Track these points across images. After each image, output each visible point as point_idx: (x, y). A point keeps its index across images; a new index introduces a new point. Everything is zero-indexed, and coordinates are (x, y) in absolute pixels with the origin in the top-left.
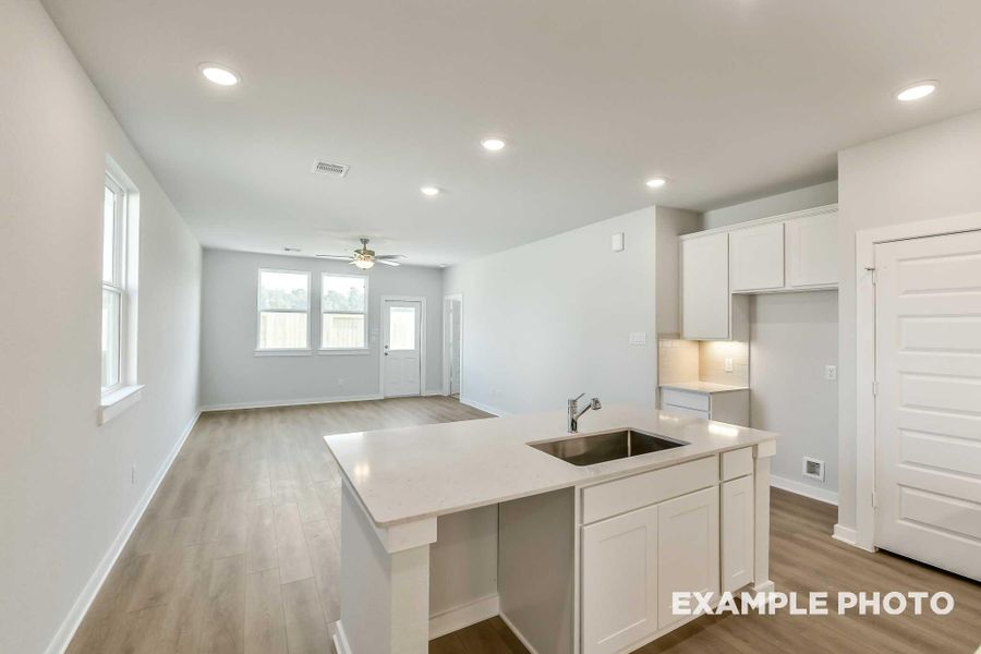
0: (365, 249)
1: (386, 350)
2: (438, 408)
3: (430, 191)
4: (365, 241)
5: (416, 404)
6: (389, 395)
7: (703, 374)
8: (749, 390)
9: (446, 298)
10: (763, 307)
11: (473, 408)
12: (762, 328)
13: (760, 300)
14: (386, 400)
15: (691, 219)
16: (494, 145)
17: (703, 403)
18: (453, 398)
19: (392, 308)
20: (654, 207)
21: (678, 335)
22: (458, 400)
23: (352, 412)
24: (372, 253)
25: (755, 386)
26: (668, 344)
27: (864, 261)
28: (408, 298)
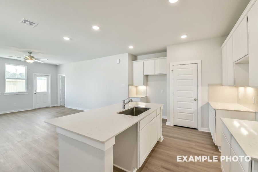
0: (30, 55)
1: (35, 92)
2: (58, 110)
3: (67, 39)
4: (30, 53)
5: (49, 109)
6: (37, 107)
7: (137, 94)
8: (147, 97)
9: (59, 75)
10: (149, 78)
11: (71, 109)
12: (149, 83)
13: (149, 77)
14: (36, 109)
15: (134, 57)
16: (96, 28)
17: (139, 100)
18: (62, 106)
19: (37, 78)
20: (128, 53)
21: (132, 85)
22: (65, 107)
23: (22, 115)
24: (34, 57)
25: (148, 95)
26: (130, 87)
27: (171, 69)
28: (44, 74)
